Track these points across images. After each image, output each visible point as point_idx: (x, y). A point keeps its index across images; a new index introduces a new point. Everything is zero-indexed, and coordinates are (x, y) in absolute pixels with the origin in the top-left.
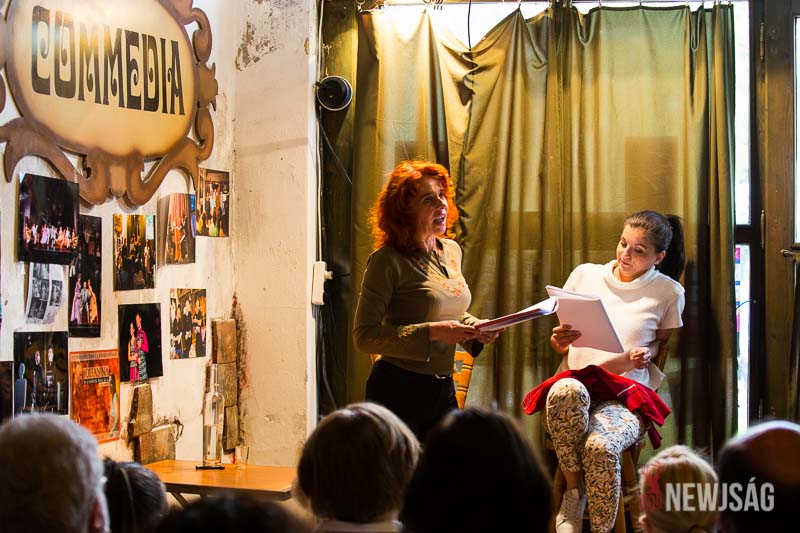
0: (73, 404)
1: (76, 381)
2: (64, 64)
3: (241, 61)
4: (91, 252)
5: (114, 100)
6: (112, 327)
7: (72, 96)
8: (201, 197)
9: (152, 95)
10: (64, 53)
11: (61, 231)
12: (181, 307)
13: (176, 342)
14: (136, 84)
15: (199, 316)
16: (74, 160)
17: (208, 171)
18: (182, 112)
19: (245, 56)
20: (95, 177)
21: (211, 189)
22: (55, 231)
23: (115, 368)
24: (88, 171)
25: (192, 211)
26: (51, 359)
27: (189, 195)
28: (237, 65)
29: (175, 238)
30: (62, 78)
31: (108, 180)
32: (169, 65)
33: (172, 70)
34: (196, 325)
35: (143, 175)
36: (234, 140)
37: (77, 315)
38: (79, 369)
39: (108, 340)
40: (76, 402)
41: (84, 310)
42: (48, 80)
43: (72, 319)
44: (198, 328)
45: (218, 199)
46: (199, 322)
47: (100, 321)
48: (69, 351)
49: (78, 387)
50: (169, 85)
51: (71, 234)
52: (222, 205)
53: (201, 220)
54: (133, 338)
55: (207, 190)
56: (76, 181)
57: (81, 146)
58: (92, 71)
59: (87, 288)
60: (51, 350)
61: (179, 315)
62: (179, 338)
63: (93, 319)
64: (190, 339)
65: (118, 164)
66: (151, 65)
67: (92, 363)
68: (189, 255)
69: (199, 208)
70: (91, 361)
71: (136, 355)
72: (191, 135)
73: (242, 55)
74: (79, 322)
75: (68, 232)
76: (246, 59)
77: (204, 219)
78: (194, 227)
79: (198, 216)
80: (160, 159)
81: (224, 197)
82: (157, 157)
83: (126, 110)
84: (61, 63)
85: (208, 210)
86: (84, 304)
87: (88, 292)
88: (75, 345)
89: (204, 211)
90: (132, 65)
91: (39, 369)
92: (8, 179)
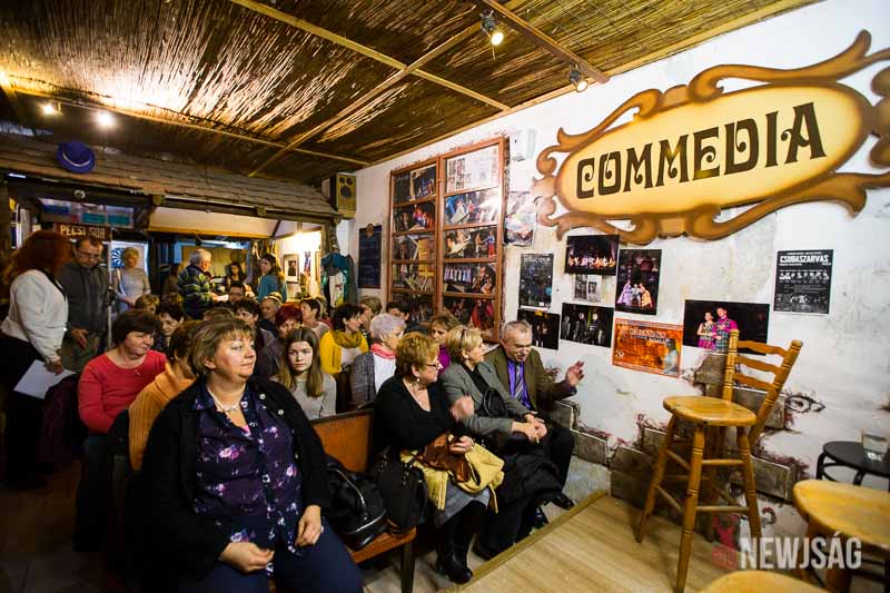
1: (621, 333)
2: (609, 178)
4: (644, 269)
6: (675, 312)
7: (617, 191)
11: (598, 259)
20: (639, 229)
22: (593, 259)
26: (595, 318)
30: (606, 186)
31: (658, 228)
37: (625, 301)
38: (625, 328)
39: (668, 319)
41: (635, 299)
42: (592, 190)
43: (619, 302)
47: (655, 306)
48: (615, 317)
49: (623, 337)
51: (608, 260)
54: (709, 322)
56: (617, 233)
58: (642, 172)
59: (639, 288)
60: (596, 314)
65: (675, 217)
67: (642, 328)
71: (714, 334)
74: (628, 304)
75: (605, 259)
84: (605, 179)
86: (635, 296)
87: (640, 290)
91: (582, 322)
92: (559, 237)
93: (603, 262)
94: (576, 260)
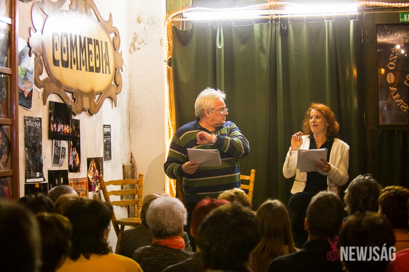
2: (65, 53)
5: (83, 68)
7: (68, 67)
10: (64, 48)
11: (65, 126)
14: (92, 61)
16: (69, 95)
18: (110, 73)
20: (77, 102)
22: (63, 126)
23: (86, 186)
24: (74, 99)
26: (62, 182)
30: (64, 59)
31: (82, 104)
32: (104, 52)
33: (105, 54)
35: (95, 101)
36: (130, 84)
37: (71, 163)
39: (83, 173)
41: (74, 160)
42: (59, 60)
47: (80, 165)
48: (69, 178)
50: (104, 61)
56: (70, 104)
57: (72, 88)
58: (75, 56)
59: (75, 150)
60: (62, 178)
63: (77, 164)
65: (86, 96)
66: (97, 52)
70: (77, 182)
71: (94, 180)
73: (132, 47)
74: (72, 166)
75: (68, 126)
76: (134, 49)
80: (102, 94)
82: (100, 93)
83: (88, 73)
84: (63, 52)
86: (74, 158)
87: (75, 153)
88: (71, 176)
90: (90, 53)
92: (44, 103)
93: (67, 129)
94: (55, 125)
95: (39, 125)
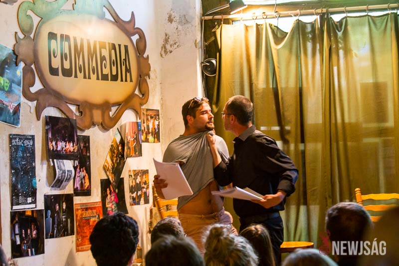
0: (77, 229)
1: (78, 218)
2: (66, 60)
3: (163, 53)
4: (84, 153)
5: (94, 77)
6: (97, 191)
7: (71, 76)
8: (144, 123)
9: (114, 73)
10: (66, 54)
11: (67, 144)
12: (135, 179)
13: (133, 197)
14: (105, 68)
15: (145, 183)
16: (73, 108)
17: (147, 110)
18: (131, 81)
19: (165, 51)
20: (85, 115)
21: (150, 119)
22: (64, 144)
23: (100, 211)
24: (81, 113)
25: (139, 130)
26: (64, 208)
27: (137, 123)
28: (161, 55)
29: (130, 145)
30: (65, 67)
31: (92, 117)
32: (123, 57)
33: (125, 60)
34: (144, 188)
35: (111, 114)
36: (161, 93)
37: (78, 185)
38: (80, 212)
39: (96, 197)
40: (78, 229)
41: (82, 182)
42: (58, 69)
43: (75, 187)
44: (145, 189)
45: (153, 123)
46: (146, 186)
47: (90, 188)
48: (74, 203)
49: (79, 221)
50: (124, 68)
51: (73, 145)
52: (156, 127)
53: (144, 134)
54: (109, 196)
55: (147, 119)
58: (81, 63)
59: (83, 171)
60: (64, 203)
61: (134, 184)
62: (134, 195)
63: (87, 187)
64: (141, 195)
65: (97, 109)
66: (113, 58)
67: (87, 209)
68: (139, 152)
69: (143, 128)
70: (86, 208)
71: (111, 204)
72: (137, 92)
73: (163, 50)
74: (79, 189)
75: (71, 144)
76: (166, 52)
77: (146, 134)
78: (141, 138)
79: (143, 133)
80: (121, 105)
81: (157, 123)
82: (118, 104)
83: (101, 82)
84: (64, 59)
85: (148, 129)
86: (82, 179)
87: (83, 173)
88: (77, 200)
89: (146, 130)
90: (103, 59)
91: (58, 213)
92: (38, 118)
93: (71, 147)
94: (54, 143)
95: (31, 143)
